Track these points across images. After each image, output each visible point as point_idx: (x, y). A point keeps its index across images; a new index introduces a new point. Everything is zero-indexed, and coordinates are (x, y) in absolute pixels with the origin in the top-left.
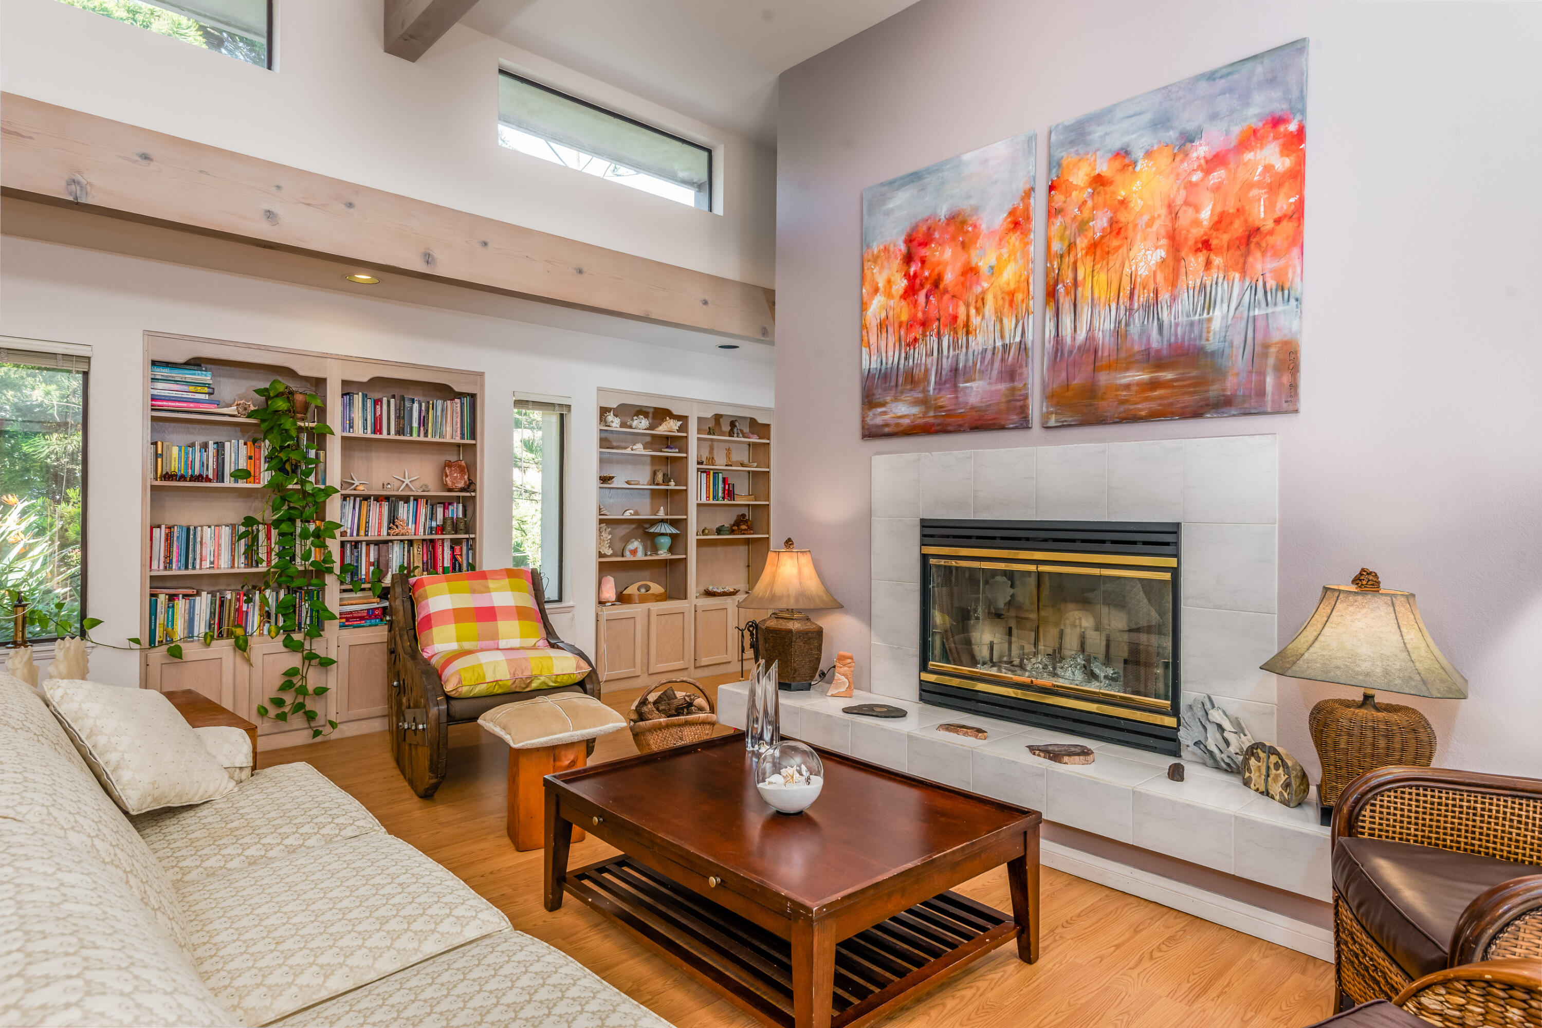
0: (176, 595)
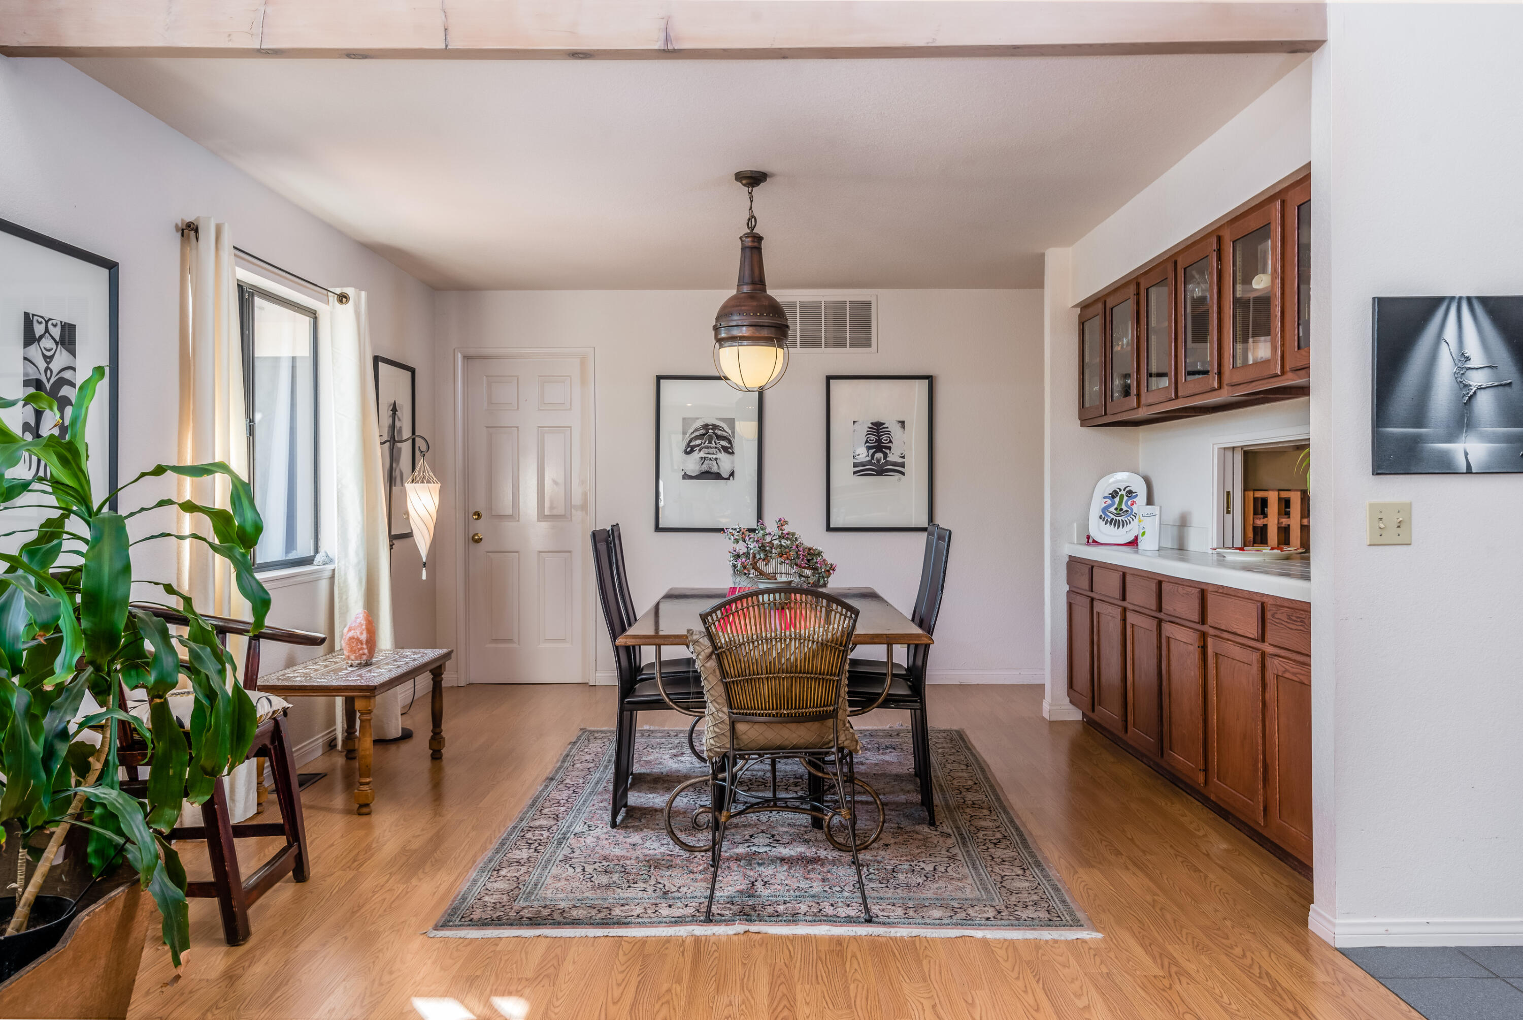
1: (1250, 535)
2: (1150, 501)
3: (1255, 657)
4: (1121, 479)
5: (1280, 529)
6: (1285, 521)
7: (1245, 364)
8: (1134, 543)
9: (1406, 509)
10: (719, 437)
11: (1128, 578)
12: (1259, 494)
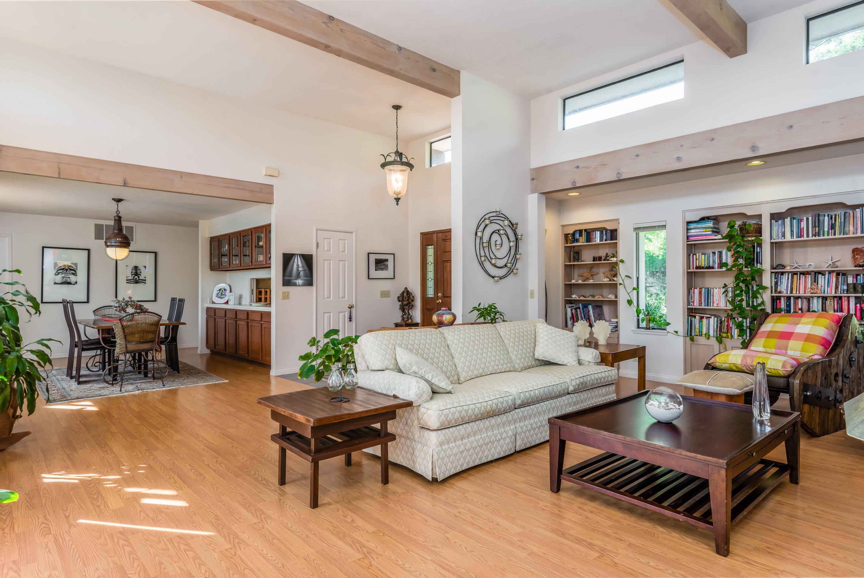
0: (703, 317)
1: (258, 300)
2: (231, 292)
3: (260, 325)
4: (222, 285)
5: (265, 298)
6: (266, 296)
7: (257, 261)
8: (227, 303)
9: (288, 293)
10: (71, 270)
11: (227, 312)
12: (260, 290)
